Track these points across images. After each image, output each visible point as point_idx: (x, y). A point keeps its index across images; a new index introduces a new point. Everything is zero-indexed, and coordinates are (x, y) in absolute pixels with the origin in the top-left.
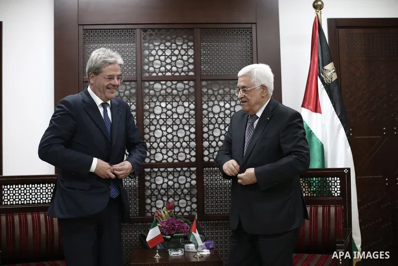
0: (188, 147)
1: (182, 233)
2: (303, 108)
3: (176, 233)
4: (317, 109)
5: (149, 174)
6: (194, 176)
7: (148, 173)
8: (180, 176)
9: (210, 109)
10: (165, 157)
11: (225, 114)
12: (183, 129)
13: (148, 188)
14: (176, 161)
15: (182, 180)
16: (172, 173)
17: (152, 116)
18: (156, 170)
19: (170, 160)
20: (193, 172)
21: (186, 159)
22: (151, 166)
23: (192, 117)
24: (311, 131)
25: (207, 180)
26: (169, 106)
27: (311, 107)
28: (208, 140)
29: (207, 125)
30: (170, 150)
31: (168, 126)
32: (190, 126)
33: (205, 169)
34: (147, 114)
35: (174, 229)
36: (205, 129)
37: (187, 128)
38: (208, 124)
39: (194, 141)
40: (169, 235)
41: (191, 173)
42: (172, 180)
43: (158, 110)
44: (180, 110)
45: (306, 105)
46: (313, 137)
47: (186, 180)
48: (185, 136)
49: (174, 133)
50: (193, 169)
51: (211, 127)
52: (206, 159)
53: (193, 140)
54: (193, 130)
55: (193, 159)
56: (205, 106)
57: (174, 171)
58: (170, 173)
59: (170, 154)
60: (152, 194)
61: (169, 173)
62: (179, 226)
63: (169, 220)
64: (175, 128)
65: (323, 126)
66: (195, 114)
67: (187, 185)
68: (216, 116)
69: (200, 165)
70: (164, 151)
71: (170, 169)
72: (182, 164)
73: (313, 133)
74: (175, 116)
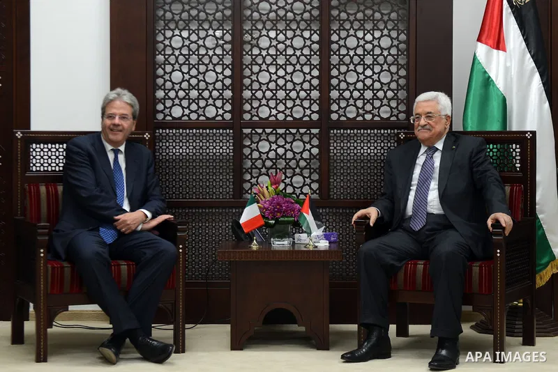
0: (308, 98)
1: (292, 216)
2: (479, 43)
3: (282, 216)
4: (499, 44)
5: (250, 136)
6: (315, 142)
7: (247, 135)
8: (294, 140)
9: (342, 43)
10: (274, 112)
11: (365, 50)
12: (302, 71)
13: (247, 157)
14: (289, 119)
15: (298, 146)
16: (284, 136)
17: (256, 51)
18: (260, 131)
19: (281, 117)
20: (315, 135)
21: (304, 116)
22: (253, 125)
23: (315, 53)
24: (489, 77)
25: (334, 148)
26: (281, 37)
27: (491, 42)
28: (337, 88)
29: (337, 67)
30: (281, 101)
31: (278, 67)
32: (312, 67)
33: (332, 131)
34: (247, 47)
35: (279, 211)
36: (334, 72)
37: (306, 69)
38: (339, 65)
39: (317, 90)
40: (272, 219)
41: (312, 136)
42: (282, 147)
43: (264, 43)
44: (298, 42)
45: (483, 39)
46: (491, 87)
47: (304, 147)
48: (304, 81)
49: (288, 78)
50: (315, 131)
51: (343, 69)
52: (334, 117)
53: (315, 88)
54: (316, 73)
55: (315, 117)
56: (335, 38)
57: (285, 134)
58: (281, 135)
59: (281, 108)
60: (254, 167)
61: (278, 136)
62: (287, 207)
63: (273, 199)
64: (290, 69)
65: (507, 69)
66: (320, 50)
67: (306, 155)
68: (352, 53)
69: (325, 125)
70: (272, 104)
71: (281, 131)
72: (298, 123)
73: (492, 80)
74: (290, 52)
